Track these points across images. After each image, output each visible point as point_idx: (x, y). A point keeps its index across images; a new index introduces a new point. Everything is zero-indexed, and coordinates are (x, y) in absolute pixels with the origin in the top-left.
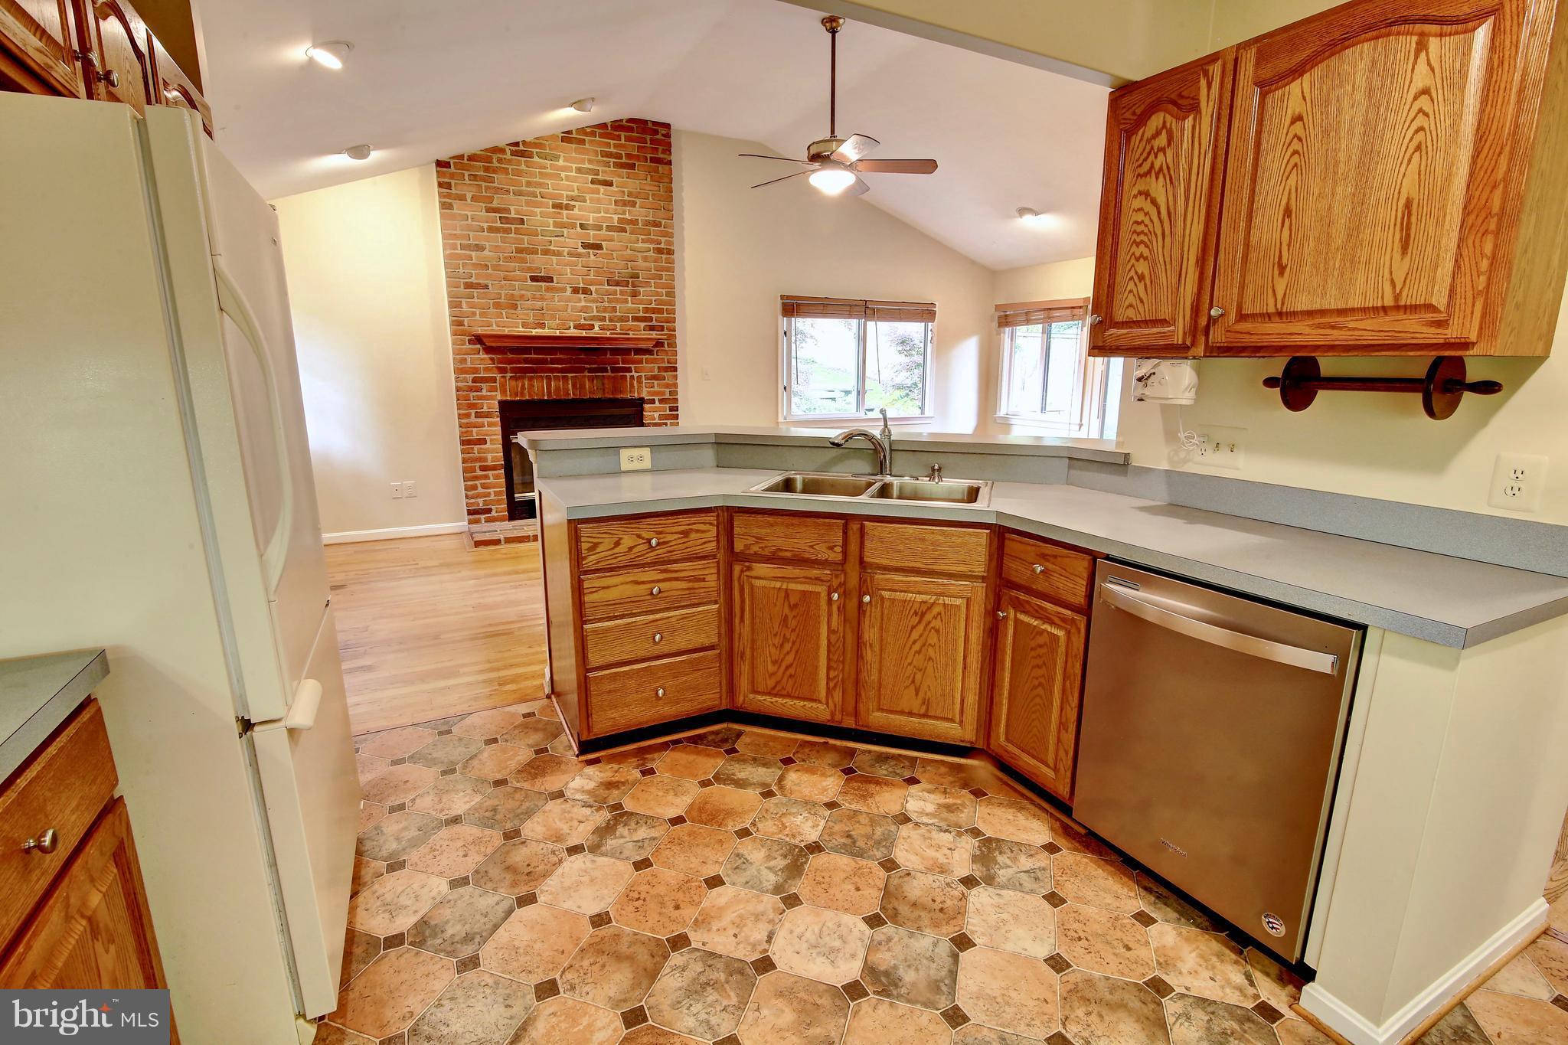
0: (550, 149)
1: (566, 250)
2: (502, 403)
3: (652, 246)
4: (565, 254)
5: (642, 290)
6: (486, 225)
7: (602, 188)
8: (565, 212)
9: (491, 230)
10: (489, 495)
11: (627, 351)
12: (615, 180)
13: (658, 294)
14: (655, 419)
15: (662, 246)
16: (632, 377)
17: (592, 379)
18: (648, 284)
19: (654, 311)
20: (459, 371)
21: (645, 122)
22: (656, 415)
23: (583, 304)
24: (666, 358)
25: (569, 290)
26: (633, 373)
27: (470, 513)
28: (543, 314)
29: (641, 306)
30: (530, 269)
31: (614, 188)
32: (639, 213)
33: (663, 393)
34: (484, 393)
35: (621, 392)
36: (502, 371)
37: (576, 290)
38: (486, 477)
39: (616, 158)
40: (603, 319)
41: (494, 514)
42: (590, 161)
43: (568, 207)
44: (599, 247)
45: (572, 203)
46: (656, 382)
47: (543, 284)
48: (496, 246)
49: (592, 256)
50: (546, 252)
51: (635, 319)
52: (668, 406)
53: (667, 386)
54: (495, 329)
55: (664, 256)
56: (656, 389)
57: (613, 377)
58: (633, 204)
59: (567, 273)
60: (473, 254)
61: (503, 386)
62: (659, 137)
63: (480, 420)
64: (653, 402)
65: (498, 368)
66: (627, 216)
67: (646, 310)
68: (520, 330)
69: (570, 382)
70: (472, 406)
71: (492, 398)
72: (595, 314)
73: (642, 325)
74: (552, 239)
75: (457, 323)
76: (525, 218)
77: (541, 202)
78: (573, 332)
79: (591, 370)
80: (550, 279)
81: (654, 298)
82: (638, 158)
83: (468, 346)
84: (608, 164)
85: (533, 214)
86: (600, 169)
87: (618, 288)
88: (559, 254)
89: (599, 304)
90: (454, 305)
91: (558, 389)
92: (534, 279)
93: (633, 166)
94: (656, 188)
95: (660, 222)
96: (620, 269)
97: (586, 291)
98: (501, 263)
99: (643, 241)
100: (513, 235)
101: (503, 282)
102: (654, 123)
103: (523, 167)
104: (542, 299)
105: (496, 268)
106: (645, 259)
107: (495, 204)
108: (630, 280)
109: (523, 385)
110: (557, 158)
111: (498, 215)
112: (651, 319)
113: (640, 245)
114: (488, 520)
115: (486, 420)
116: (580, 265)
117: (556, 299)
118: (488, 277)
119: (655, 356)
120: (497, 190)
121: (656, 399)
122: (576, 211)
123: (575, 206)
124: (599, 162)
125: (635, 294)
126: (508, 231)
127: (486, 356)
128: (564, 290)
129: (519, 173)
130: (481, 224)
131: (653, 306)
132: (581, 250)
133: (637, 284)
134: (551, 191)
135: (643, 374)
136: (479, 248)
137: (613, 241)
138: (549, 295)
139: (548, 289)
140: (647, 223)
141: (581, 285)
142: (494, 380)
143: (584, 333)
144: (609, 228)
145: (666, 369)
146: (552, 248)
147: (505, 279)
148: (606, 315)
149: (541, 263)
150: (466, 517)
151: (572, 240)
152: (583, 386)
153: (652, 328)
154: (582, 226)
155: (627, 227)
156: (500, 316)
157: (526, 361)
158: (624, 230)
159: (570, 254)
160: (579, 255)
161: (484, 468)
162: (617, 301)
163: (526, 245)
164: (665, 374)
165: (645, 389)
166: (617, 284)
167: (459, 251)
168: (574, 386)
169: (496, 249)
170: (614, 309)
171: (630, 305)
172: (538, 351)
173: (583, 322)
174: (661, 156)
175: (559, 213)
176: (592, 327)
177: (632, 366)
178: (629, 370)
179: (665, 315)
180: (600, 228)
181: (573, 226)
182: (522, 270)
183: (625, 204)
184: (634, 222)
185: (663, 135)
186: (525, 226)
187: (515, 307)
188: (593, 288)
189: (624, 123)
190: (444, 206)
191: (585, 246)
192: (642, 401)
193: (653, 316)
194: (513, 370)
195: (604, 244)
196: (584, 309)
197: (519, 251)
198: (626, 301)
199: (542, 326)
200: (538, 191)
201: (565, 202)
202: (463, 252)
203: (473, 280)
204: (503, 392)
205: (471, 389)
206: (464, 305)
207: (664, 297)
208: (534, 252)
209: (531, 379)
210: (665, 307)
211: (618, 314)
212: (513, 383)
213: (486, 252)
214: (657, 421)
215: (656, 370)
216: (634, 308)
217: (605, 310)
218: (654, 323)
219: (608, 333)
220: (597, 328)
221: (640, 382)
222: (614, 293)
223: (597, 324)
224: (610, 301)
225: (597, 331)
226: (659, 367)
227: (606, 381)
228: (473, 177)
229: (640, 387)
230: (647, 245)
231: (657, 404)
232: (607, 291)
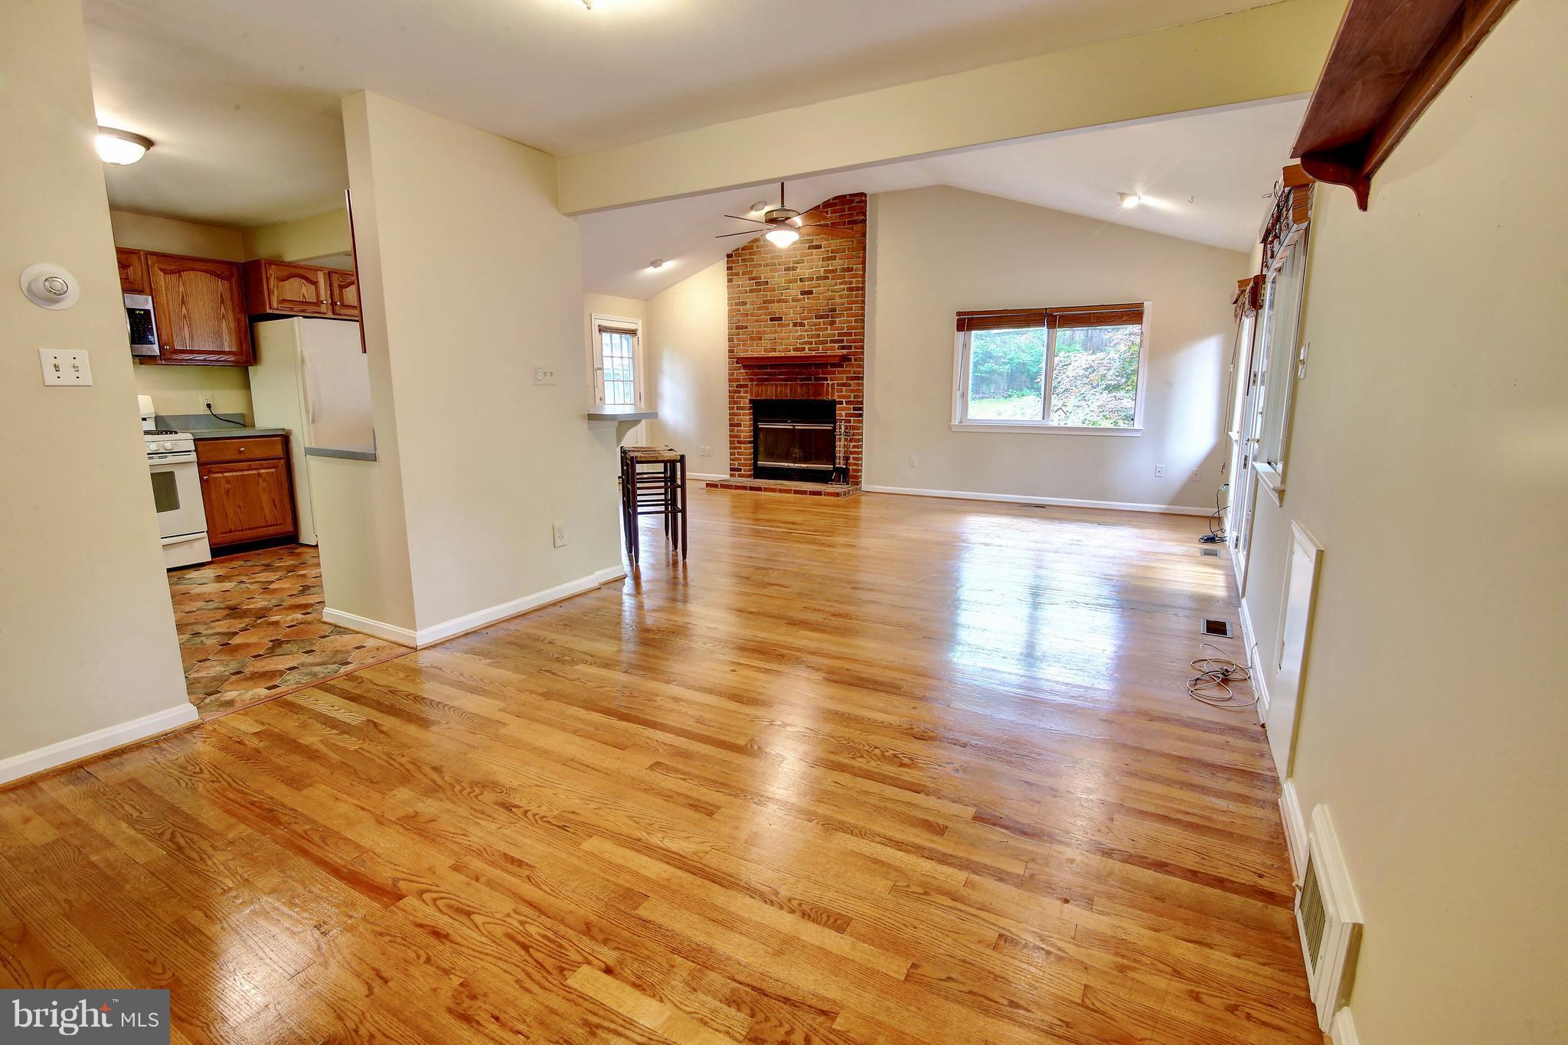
1: (791, 297)
2: (751, 401)
3: (845, 287)
4: (790, 300)
5: (837, 320)
6: (748, 289)
7: (815, 251)
8: (791, 272)
9: (751, 291)
10: (740, 460)
11: (825, 365)
12: (823, 243)
13: (848, 322)
14: (842, 416)
15: (854, 285)
16: (827, 384)
17: (801, 386)
18: (841, 315)
19: (846, 334)
20: (730, 380)
21: (844, 196)
22: (844, 413)
23: (799, 333)
24: (852, 370)
25: (791, 324)
26: (829, 382)
27: (731, 469)
28: (776, 343)
29: (837, 332)
30: (770, 313)
31: (823, 249)
32: (838, 264)
33: (849, 397)
34: (742, 394)
35: (820, 396)
36: (752, 380)
37: (795, 325)
38: (740, 448)
40: (811, 343)
41: (742, 472)
42: (808, 234)
43: (794, 269)
44: (810, 292)
45: (796, 265)
46: (846, 388)
47: (777, 322)
48: (753, 301)
49: (807, 300)
50: (779, 301)
51: (832, 341)
52: (852, 406)
53: (852, 391)
54: (750, 354)
55: (854, 293)
56: (844, 393)
57: (816, 385)
58: (834, 258)
59: (790, 313)
60: (741, 307)
61: (752, 390)
63: (739, 411)
64: (841, 403)
65: (750, 378)
66: (830, 268)
67: (840, 335)
68: (763, 354)
69: (789, 388)
70: (735, 402)
71: (746, 397)
72: (806, 340)
73: (837, 345)
74: (784, 291)
75: (731, 351)
76: (769, 280)
77: (778, 268)
78: (793, 353)
79: (801, 380)
80: (780, 319)
81: (845, 325)
83: (735, 365)
85: (773, 277)
86: (817, 237)
87: (822, 320)
88: (786, 301)
89: (809, 333)
90: (730, 340)
91: (781, 391)
92: (772, 319)
94: (851, 243)
95: (853, 268)
96: (823, 305)
97: (802, 325)
98: (755, 311)
99: (840, 284)
100: (762, 292)
101: (755, 324)
102: (851, 195)
104: (776, 332)
105: (752, 315)
106: (841, 297)
107: (754, 275)
108: (830, 313)
109: (763, 390)
111: (755, 281)
112: (842, 341)
113: (838, 287)
114: (740, 476)
115: (742, 411)
116: (799, 307)
117: (784, 331)
118: (747, 321)
119: (847, 369)
120: (755, 266)
121: (844, 401)
122: (798, 270)
125: (832, 323)
126: (760, 290)
127: (745, 371)
128: (788, 325)
130: (746, 288)
131: (845, 331)
132: (800, 296)
133: (835, 316)
134: (783, 259)
135: (835, 382)
136: (744, 304)
137: (820, 287)
138: (779, 329)
139: (780, 325)
140: (844, 270)
141: (799, 321)
142: (747, 386)
143: (798, 354)
144: (818, 278)
145: (852, 379)
146: (783, 297)
147: (757, 321)
148: (813, 340)
149: (775, 308)
150: (729, 472)
151: (795, 291)
152: (796, 390)
153: (843, 348)
154: (801, 280)
155: (830, 275)
156: (752, 345)
157: (765, 374)
158: (827, 278)
159: (793, 300)
160: (798, 300)
161: (739, 442)
162: (821, 329)
163: (769, 298)
164: (851, 382)
165: (836, 393)
166: (822, 317)
167: (735, 307)
168: (791, 390)
169: (753, 303)
170: (818, 336)
171: (829, 332)
172: (772, 367)
173: (798, 346)
174: (856, 218)
175: (788, 273)
176: (804, 349)
177: (828, 376)
178: (826, 379)
179: (853, 337)
180: (811, 279)
181: (796, 281)
182: (765, 314)
183: (829, 259)
184: (834, 271)
185: (857, 202)
186: (769, 286)
187: (760, 339)
188: (806, 322)
189: (831, 201)
190: (730, 281)
191: (803, 293)
192: (833, 403)
193: (845, 338)
194: (758, 380)
195: (814, 290)
196: (800, 337)
197: (765, 302)
198: (827, 329)
199: (774, 350)
200: (776, 261)
201: (792, 265)
203: (740, 324)
204: (753, 394)
205: (735, 392)
206: (735, 340)
207: (856, 324)
208: (772, 302)
209: (767, 385)
210: (856, 331)
211: (821, 339)
212: (757, 388)
213: (748, 305)
214: (844, 418)
215: (845, 379)
216: (832, 334)
217: (812, 336)
218: (845, 344)
219: (814, 353)
220: (807, 350)
221: (833, 388)
222: (819, 324)
223: (807, 347)
224: (816, 330)
225: (807, 352)
226: (847, 377)
227: (810, 387)
228: (744, 260)
229: (833, 392)
230: (842, 286)
231: (844, 405)
232: (814, 323)
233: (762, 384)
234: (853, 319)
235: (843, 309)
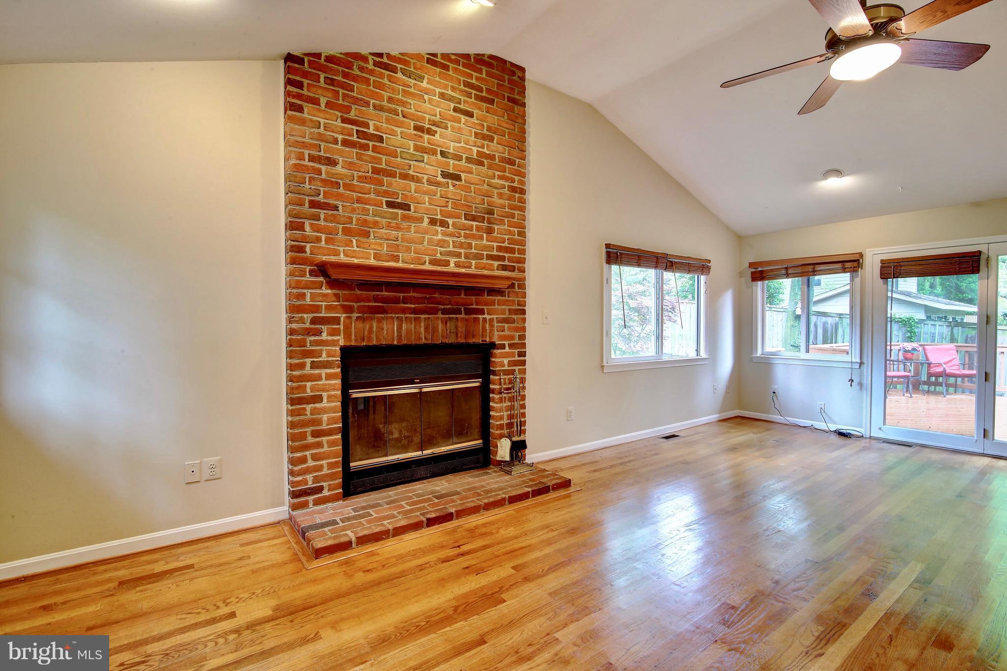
0: (415, 68)
1: (426, 177)
2: (344, 350)
3: (507, 184)
4: (425, 181)
5: (496, 227)
6: (340, 137)
7: (463, 118)
8: (426, 136)
9: (346, 144)
10: (320, 468)
11: (477, 291)
12: (476, 112)
13: (511, 233)
14: (504, 366)
15: (515, 184)
16: (485, 320)
17: (444, 322)
18: (502, 222)
19: (505, 250)
20: (294, 309)
21: (505, 62)
22: (506, 361)
23: (440, 237)
24: (516, 299)
25: (426, 221)
26: (486, 316)
27: (294, 495)
28: (398, 245)
29: (495, 244)
30: (386, 193)
31: (474, 120)
32: (495, 148)
33: (512, 338)
34: (322, 337)
35: (473, 336)
36: (348, 310)
37: (433, 222)
38: (319, 445)
39: (477, 90)
40: (458, 255)
41: (325, 493)
42: (453, 89)
43: (429, 132)
44: (457, 178)
45: (433, 128)
46: (506, 325)
47: (400, 211)
48: (351, 163)
49: (451, 187)
50: (405, 177)
51: (490, 257)
52: (516, 351)
53: (517, 329)
54: (343, 259)
55: (517, 195)
56: (507, 333)
57: (467, 320)
58: (492, 140)
59: (424, 201)
60: (323, 167)
61: (347, 328)
62: (515, 78)
63: (315, 371)
64: (503, 347)
65: (343, 307)
66: (485, 150)
67: (500, 249)
68: (372, 262)
69: (422, 324)
70: (306, 354)
71: (331, 343)
72: (451, 248)
73: (496, 263)
74: (412, 163)
75: (295, 251)
76: (384, 136)
77: (403, 122)
78: (428, 267)
79: (444, 312)
80: (406, 207)
81: (507, 237)
82: (497, 94)
83: (306, 277)
84: (469, 95)
85: (394, 134)
86: (463, 98)
87: (474, 223)
88: (418, 180)
89: (455, 239)
90: (294, 226)
91: (409, 332)
92: (390, 205)
93: (491, 102)
94: (512, 127)
95: (515, 161)
96: (478, 205)
97: (444, 224)
98: (355, 182)
99: (500, 177)
100: (370, 153)
101: (356, 205)
102: (512, 64)
103: (386, 81)
104: (397, 228)
105: (348, 188)
106: (500, 196)
107: (352, 116)
108: (486, 216)
109: (371, 328)
110: (421, 78)
111: (355, 128)
112: (502, 258)
113: (496, 181)
114: (317, 503)
115: (321, 372)
116: (439, 195)
117: (413, 229)
118: (338, 197)
119: (506, 298)
120: (356, 101)
121: (507, 343)
122: (438, 138)
123: (436, 132)
124: (461, 91)
125: (490, 231)
126: (365, 147)
127: (329, 291)
128: (421, 220)
129: (381, 86)
130: (336, 135)
131: (506, 244)
132: (440, 179)
133: (493, 221)
134: (412, 111)
135: (495, 317)
136: (332, 162)
137: (472, 173)
138: (405, 224)
139: (405, 218)
140: (503, 160)
141: (439, 217)
142: (336, 321)
143: (438, 269)
144: (469, 160)
146: (411, 172)
147: (359, 200)
148: (462, 251)
149: (397, 184)
150: (288, 500)
151: (431, 167)
152: (435, 330)
153: (504, 268)
154: (443, 154)
155: (485, 161)
156: (349, 243)
157: (376, 299)
158: (481, 164)
159: (430, 182)
160: (438, 184)
161: (316, 434)
162: (473, 237)
163: (384, 167)
164: (515, 317)
165: (496, 333)
166: (474, 219)
167: (306, 163)
168: (426, 329)
169: (350, 166)
170: (470, 246)
171: (485, 242)
173: (438, 256)
175: (421, 137)
176: (447, 263)
177: (485, 308)
178: (482, 312)
179: (517, 255)
180: (459, 158)
181: (434, 153)
182: (378, 193)
183: (484, 137)
184: (491, 157)
185: (519, 77)
186: (384, 145)
187: (367, 235)
188: (450, 221)
189: (485, 58)
191: (445, 175)
192: (493, 345)
193: (506, 255)
194: (360, 310)
195: (463, 175)
196: (442, 243)
197: (376, 171)
198: (482, 238)
199: (396, 259)
200: (400, 109)
201: (427, 126)
202: (311, 164)
203: (321, 198)
204: (347, 336)
205: (305, 333)
206: (307, 227)
207: (516, 237)
208: (392, 175)
209: (380, 321)
210: (517, 247)
211: (473, 251)
212: (358, 325)
213: (339, 168)
214: (506, 368)
215: (507, 312)
216: (489, 246)
217: (461, 246)
218: (506, 263)
219: (463, 270)
220: (452, 265)
221: (492, 326)
222: (470, 228)
223: (453, 261)
224: (466, 236)
225: (452, 268)
226: (510, 310)
227: (459, 324)
228: (331, 81)
229: (491, 331)
230: (501, 182)
231: (507, 349)
232: (464, 225)
233: (372, 319)
234: (516, 230)
235: (504, 214)
